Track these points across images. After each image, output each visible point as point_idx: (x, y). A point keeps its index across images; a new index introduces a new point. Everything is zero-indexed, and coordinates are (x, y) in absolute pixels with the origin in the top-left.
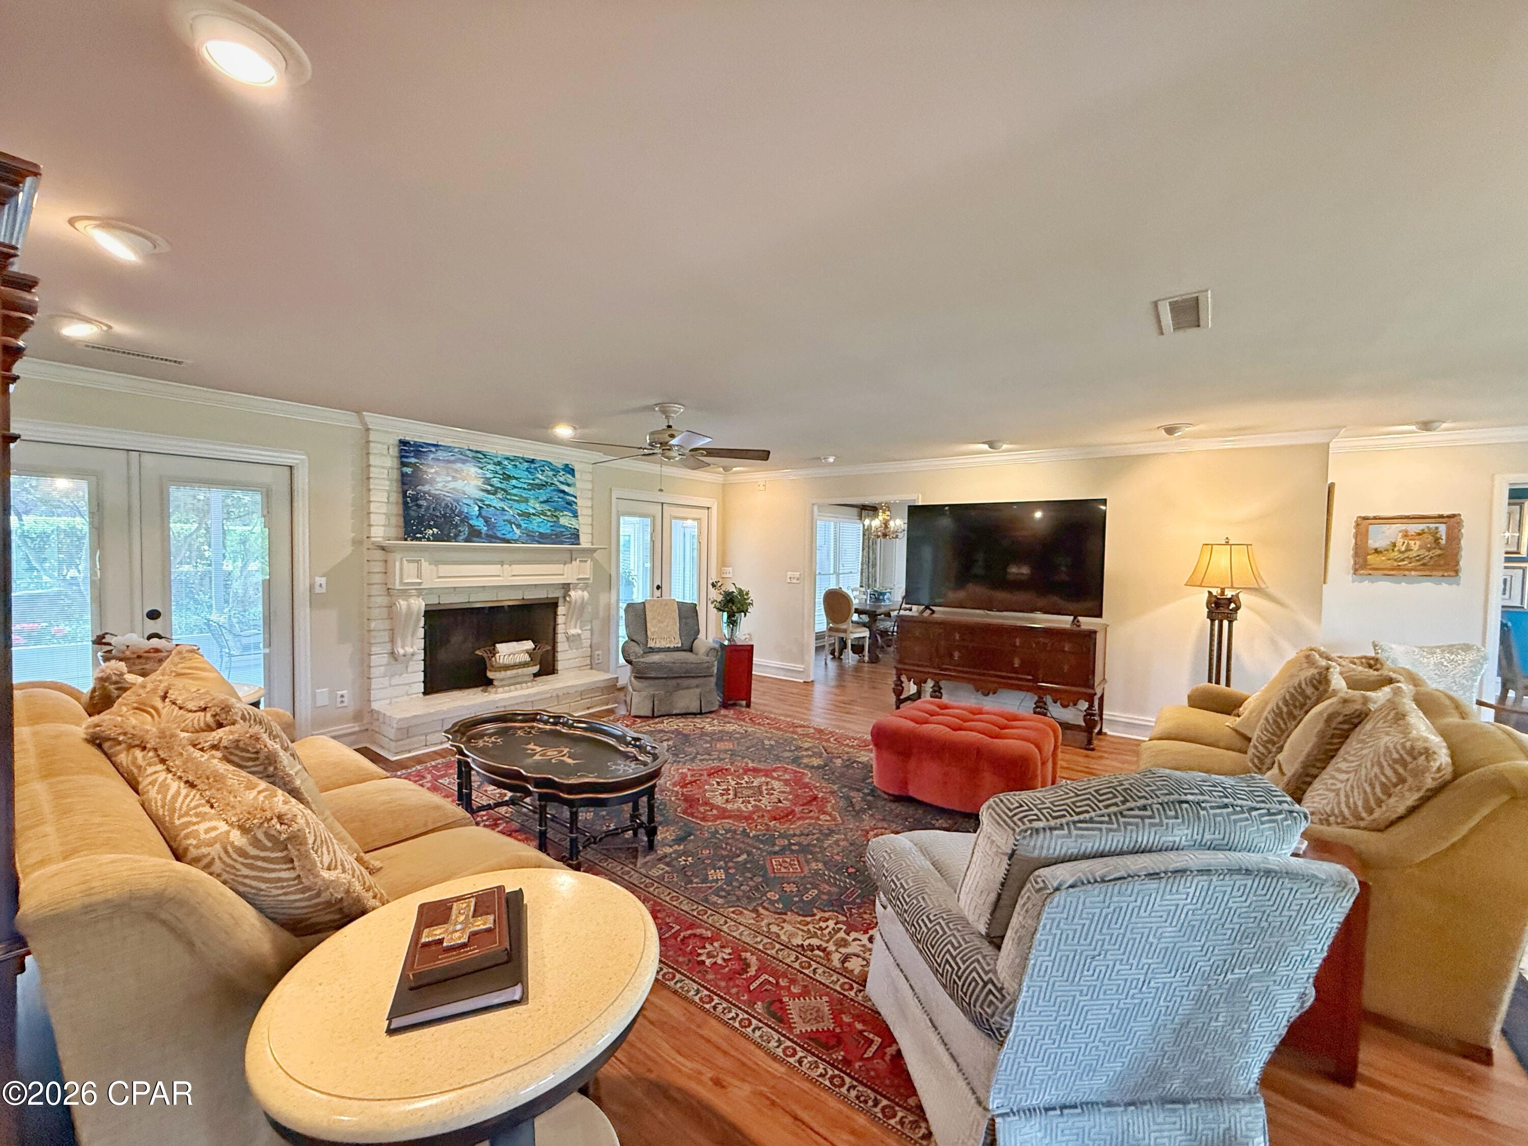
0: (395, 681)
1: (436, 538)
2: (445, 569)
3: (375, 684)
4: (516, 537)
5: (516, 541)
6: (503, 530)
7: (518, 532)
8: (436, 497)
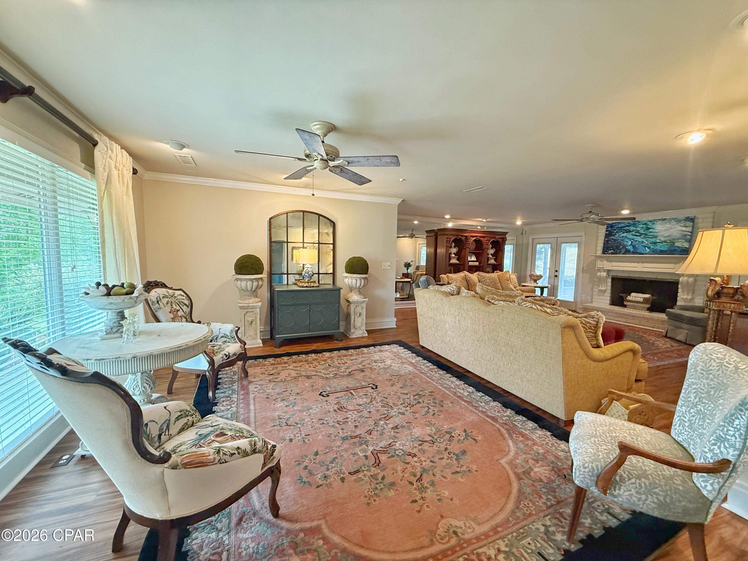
0: (601, 297)
1: (612, 253)
2: (613, 264)
3: (594, 297)
4: (647, 252)
5: (646, 254)
6: (641, 249)
7: (648, 250)
8: (615, 240)
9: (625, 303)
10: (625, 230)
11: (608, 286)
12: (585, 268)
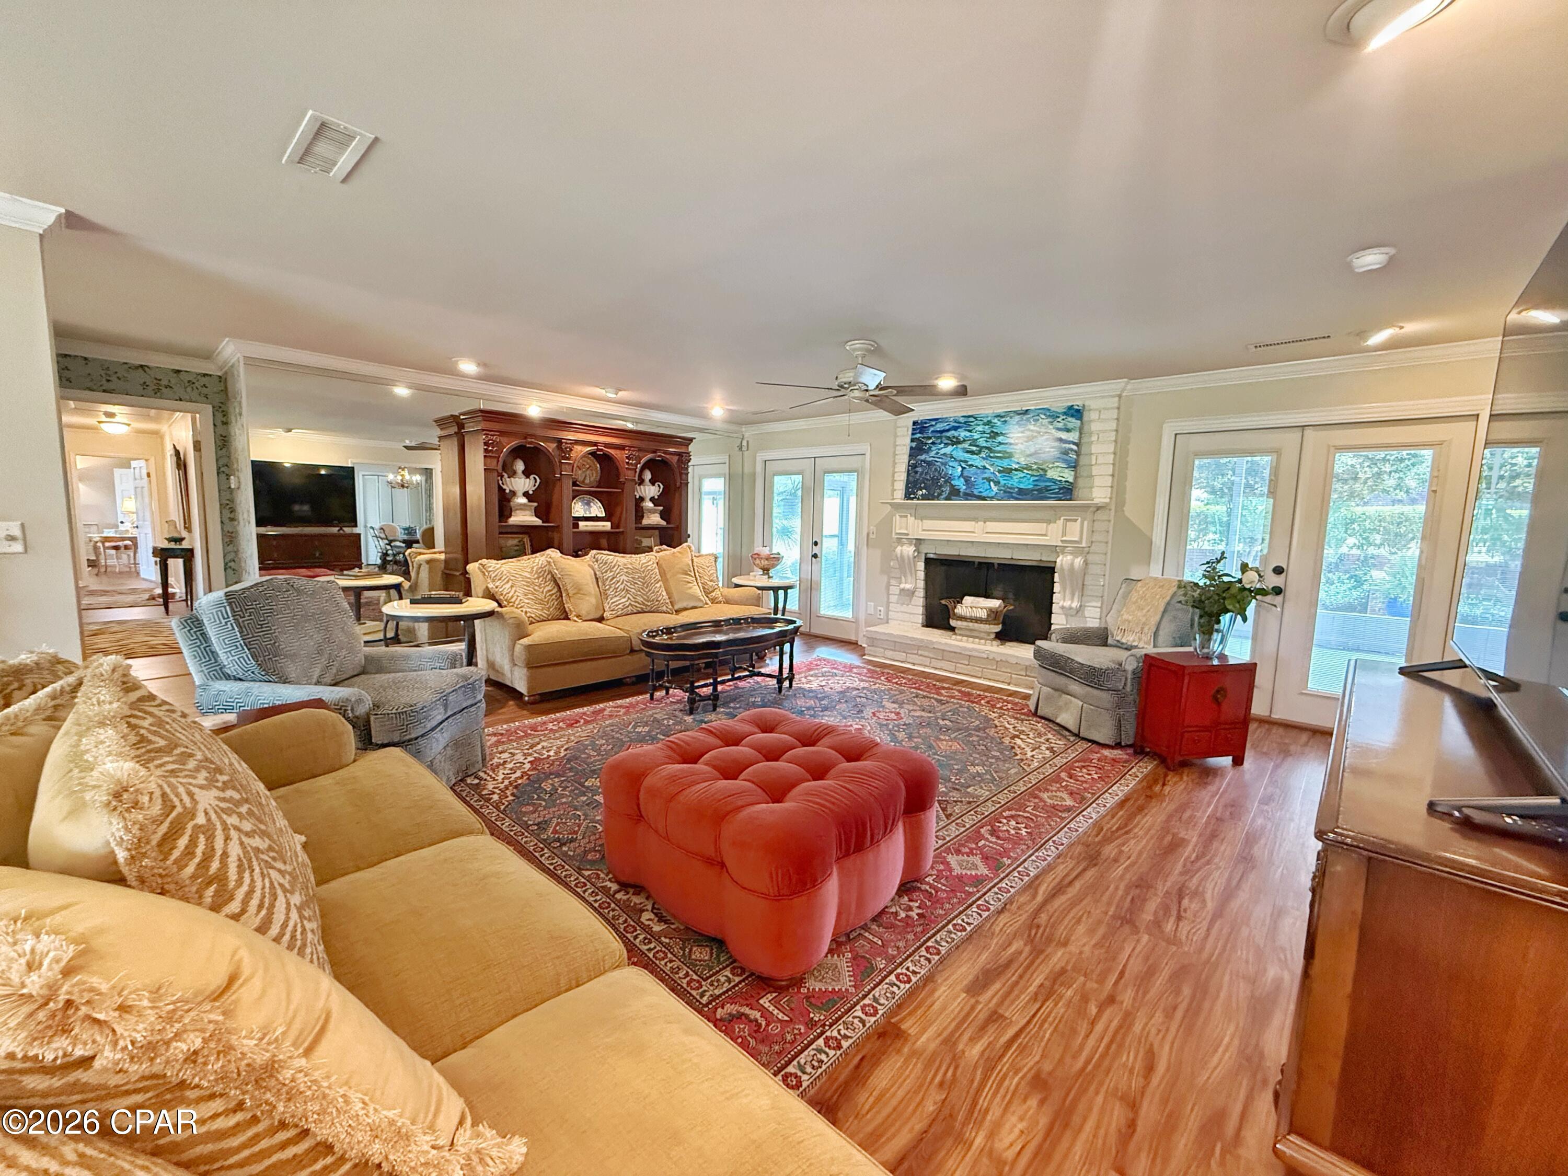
0: (905, 608)
1: (924, 497)
2: (928, 524)
3: (892, 607)
4: (993, 494)
5: (992, 498)
6: (981, 487)
7: (995, 489)
8: (929, 464)
9: (953, 623)
10: (948, 438)
11: (916, 581)
12: (871, 536)
